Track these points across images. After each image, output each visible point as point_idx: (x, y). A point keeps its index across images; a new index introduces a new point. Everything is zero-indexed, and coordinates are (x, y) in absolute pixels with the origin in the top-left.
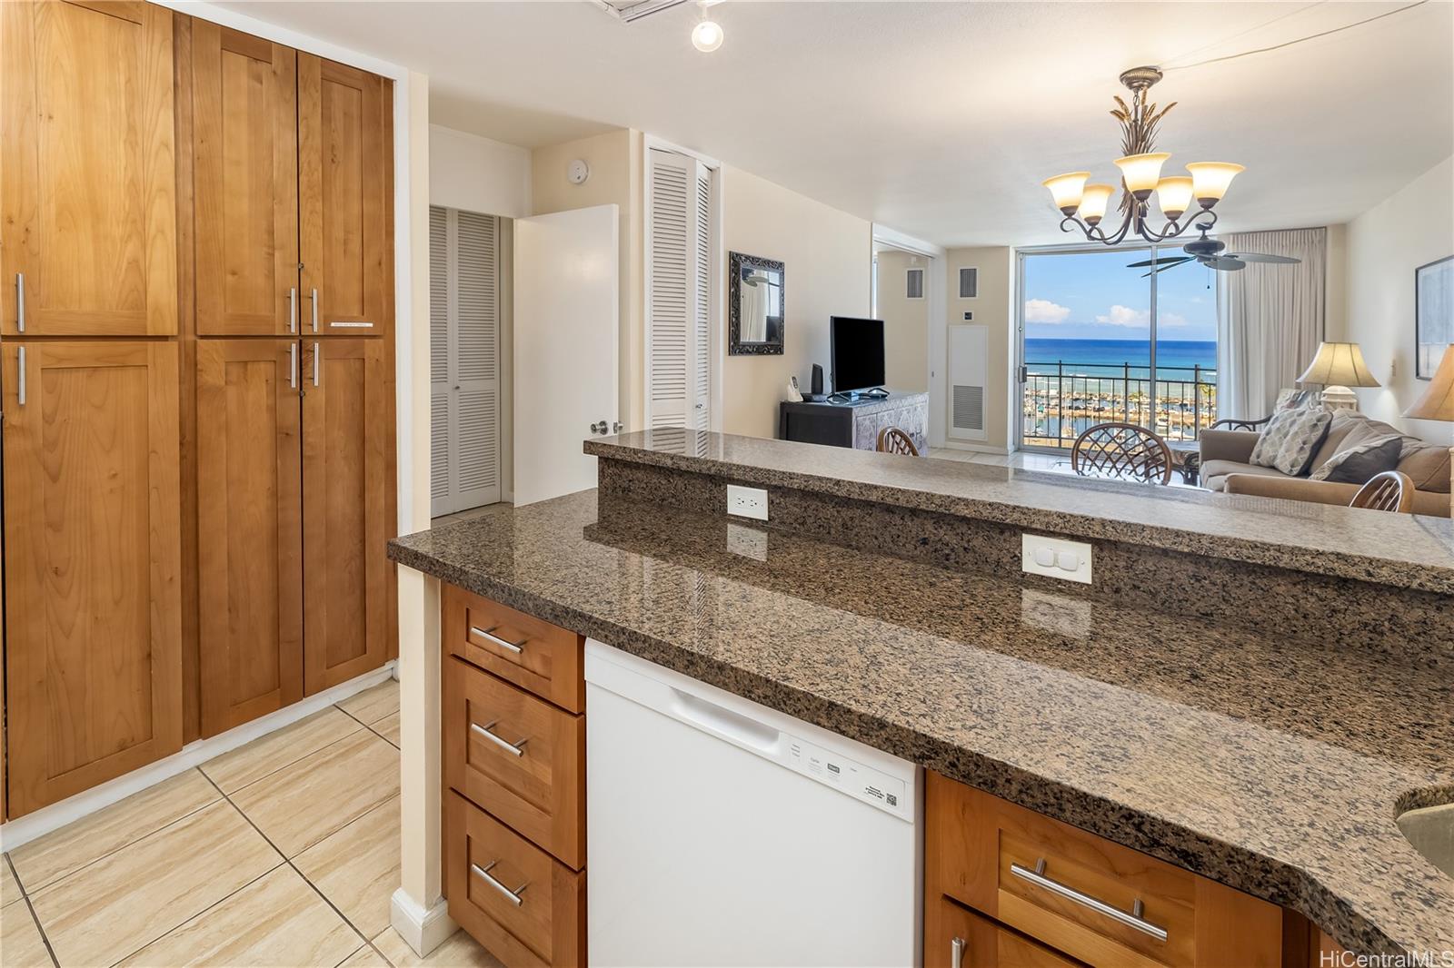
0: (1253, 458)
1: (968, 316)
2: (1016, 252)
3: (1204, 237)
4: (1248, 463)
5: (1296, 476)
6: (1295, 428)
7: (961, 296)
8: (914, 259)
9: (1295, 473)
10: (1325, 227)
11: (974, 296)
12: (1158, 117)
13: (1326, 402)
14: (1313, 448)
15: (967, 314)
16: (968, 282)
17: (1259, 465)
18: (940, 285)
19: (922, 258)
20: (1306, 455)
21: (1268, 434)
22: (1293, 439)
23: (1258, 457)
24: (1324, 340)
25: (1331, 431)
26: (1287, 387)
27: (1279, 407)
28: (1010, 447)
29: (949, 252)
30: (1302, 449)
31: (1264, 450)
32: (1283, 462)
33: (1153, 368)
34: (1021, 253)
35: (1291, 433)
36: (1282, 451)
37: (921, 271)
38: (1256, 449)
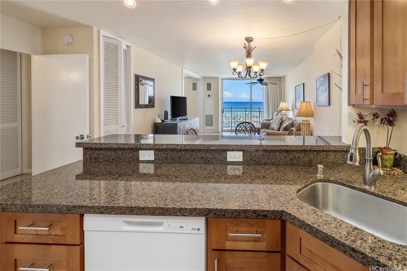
0: (270, 128)
1: (209, 96)
2: (221, 79)
3: (261, 78)
4: (269, 129)
5: (277, 131)
6: (277, 120)
7: (207, 90)
8: (194, 80)
9: (277, 130)
10: (281, 77)
11: (211, 90)
12: (253, 49)
13: (282, 114)
14: (280, 124)
15: (209, 95)
16: (209, 87)
17: (271, 129)
18: (202, 87)
19: (196, 79)
20: (279, 126)
21: (273, 122)
22: (277, 123)
23: (271, 127)
24: (281, 101)
25: (283, 120)
26: (276, 112)
27: (274, 116)
28: (220, 131)
29: (204, 78)
30: (278, 125)
31: (272, 126)
32: (275, 128)
33: (251, 108)
34: (222, 79)
35: (277, 121)
36: (275, 125)
37: (196, 83)
38: (271, 126)
